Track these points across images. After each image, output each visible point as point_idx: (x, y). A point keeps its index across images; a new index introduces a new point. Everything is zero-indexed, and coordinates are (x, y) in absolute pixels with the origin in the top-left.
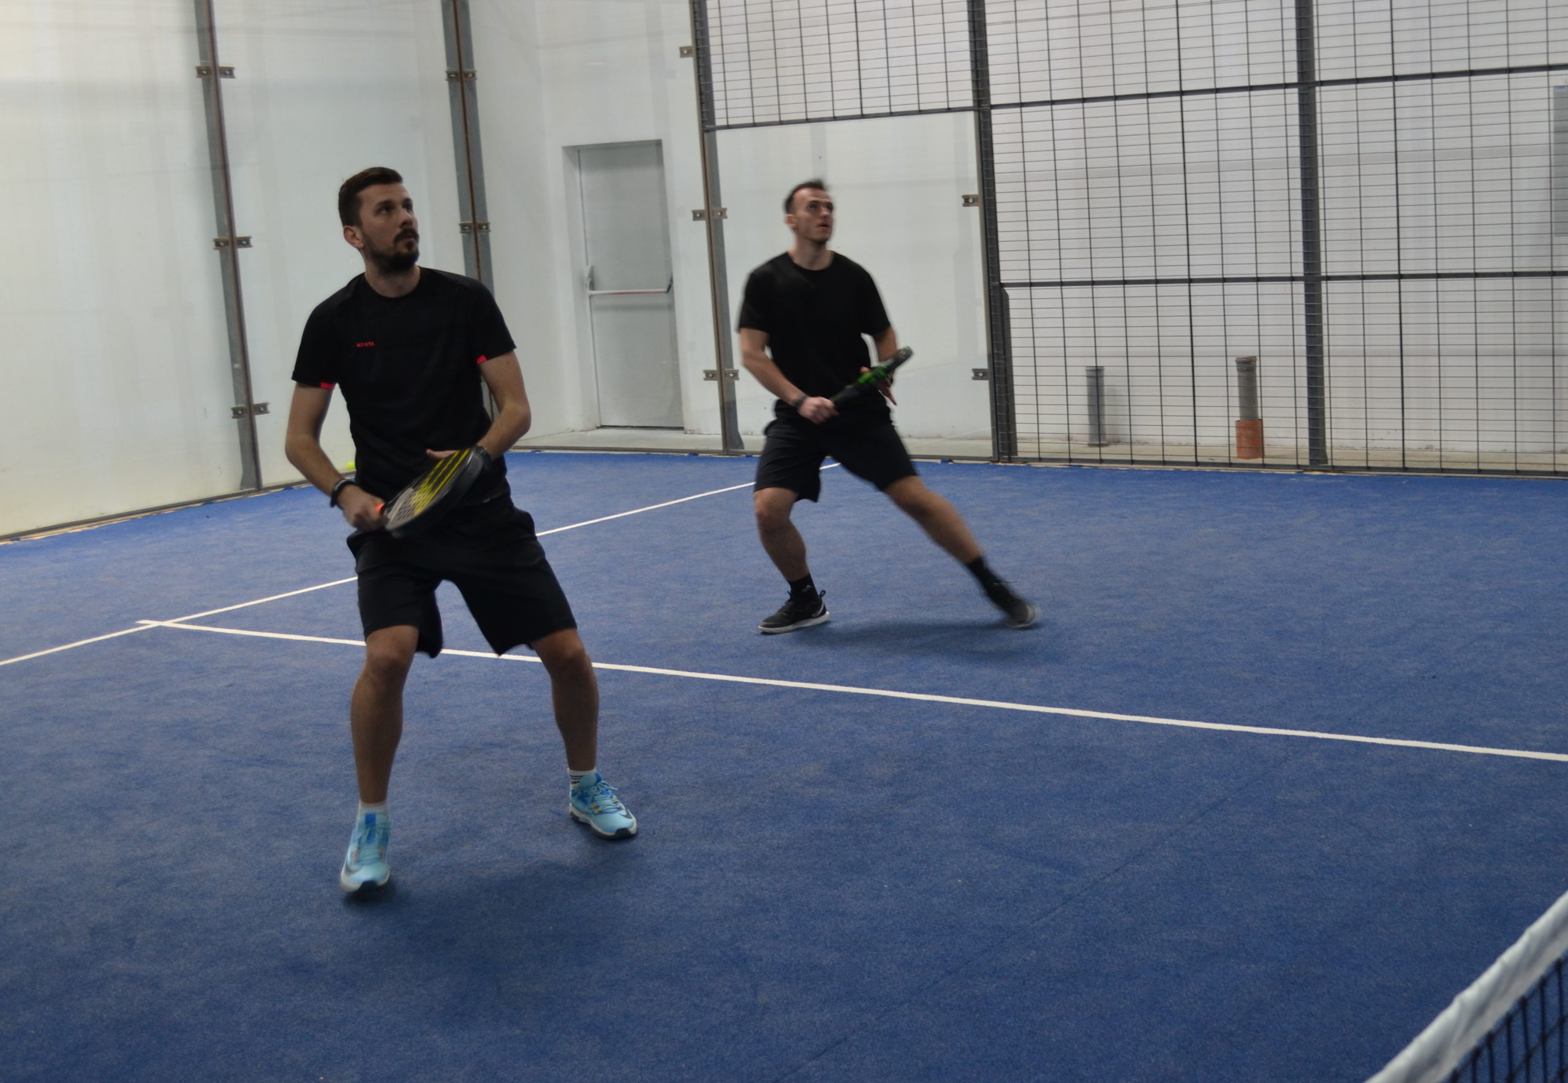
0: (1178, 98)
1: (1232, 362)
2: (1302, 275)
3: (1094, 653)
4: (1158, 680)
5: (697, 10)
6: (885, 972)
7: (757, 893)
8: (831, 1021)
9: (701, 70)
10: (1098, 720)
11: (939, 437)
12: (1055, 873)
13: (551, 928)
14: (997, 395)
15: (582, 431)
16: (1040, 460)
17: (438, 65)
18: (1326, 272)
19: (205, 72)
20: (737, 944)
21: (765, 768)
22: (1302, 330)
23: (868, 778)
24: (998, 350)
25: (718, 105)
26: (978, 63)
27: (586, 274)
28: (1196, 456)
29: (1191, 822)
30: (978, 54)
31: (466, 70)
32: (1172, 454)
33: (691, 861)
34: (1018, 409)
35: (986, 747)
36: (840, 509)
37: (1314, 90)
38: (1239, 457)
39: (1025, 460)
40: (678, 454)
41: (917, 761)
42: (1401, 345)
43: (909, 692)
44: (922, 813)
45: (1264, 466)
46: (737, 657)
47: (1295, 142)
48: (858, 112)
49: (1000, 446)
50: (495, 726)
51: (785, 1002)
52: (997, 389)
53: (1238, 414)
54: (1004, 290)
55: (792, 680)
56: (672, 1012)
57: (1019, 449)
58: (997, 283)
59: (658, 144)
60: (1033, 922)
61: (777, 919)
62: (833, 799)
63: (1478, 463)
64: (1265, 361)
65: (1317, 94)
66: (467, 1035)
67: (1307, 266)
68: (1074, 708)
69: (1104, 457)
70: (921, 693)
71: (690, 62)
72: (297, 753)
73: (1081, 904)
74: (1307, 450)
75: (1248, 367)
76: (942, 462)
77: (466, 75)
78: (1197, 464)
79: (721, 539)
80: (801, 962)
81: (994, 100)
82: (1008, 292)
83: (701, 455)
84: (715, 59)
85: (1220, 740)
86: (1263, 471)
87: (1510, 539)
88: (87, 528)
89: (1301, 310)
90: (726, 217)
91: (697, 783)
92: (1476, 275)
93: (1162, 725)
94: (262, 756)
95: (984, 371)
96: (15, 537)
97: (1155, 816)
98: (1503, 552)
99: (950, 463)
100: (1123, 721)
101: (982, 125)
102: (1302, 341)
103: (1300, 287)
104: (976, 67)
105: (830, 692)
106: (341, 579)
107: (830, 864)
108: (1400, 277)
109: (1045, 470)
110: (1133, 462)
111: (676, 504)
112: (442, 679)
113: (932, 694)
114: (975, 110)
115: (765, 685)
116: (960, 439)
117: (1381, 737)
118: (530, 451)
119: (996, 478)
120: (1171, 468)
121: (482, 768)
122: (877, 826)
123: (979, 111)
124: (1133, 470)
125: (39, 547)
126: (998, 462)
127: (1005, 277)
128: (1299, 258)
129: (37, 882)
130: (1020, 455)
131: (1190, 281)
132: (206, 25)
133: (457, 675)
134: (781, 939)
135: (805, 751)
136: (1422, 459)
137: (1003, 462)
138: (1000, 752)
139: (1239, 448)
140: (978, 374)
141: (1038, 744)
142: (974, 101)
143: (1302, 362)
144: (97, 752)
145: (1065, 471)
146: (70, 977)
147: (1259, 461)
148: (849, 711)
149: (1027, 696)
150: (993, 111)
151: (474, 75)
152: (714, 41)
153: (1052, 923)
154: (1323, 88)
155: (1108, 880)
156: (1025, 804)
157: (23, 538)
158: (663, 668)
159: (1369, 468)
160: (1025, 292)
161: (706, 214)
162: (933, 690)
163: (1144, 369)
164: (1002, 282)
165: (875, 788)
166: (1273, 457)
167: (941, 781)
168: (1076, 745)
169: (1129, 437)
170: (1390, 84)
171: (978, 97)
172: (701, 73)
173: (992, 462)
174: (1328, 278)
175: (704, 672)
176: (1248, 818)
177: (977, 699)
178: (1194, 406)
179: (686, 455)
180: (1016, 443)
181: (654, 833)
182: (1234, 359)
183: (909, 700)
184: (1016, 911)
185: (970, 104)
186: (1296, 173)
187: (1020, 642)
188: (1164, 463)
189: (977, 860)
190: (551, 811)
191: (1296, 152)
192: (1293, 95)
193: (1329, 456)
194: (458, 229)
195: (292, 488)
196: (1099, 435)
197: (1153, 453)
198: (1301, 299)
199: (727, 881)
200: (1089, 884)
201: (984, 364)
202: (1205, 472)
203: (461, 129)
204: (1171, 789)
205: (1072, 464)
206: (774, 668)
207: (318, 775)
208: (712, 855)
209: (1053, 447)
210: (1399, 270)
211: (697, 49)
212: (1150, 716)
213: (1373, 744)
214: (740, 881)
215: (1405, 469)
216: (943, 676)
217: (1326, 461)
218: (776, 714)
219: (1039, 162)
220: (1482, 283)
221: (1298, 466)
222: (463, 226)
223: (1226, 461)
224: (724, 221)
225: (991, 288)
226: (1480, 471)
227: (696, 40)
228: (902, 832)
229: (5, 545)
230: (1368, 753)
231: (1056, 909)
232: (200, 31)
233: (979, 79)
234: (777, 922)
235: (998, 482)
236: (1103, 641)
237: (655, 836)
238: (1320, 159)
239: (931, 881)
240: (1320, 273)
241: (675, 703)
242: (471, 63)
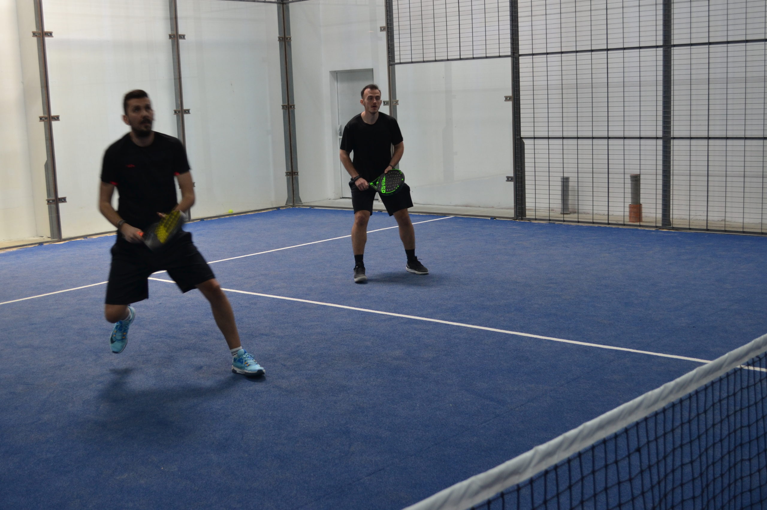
0: (606, 52)
1: (628, 177)
2: (661, 136)
3: (538, 308)
4: (564, 322)
5: (388, 10)
6: (408, 442)
7: (361, 404)
8: (379, 461)
9: (389, 37)
10: (531, 338)
11: (493, 207)
12: (494, 404)
13: (270, 413)
14: (517, 189)
15: (334, 199)
16: (536, 219)
17: (275, 34)
18: (673, 135)
19: (172, 37)
20: (347, 426)
21: (377, 351)
22: (660, 162)
23: (422, 358)
24: (518, 168)
25: (397, 53)
26: (514, 35)
27: (338, 129)
28: (608, 220)
29: (562, 386)
30: (514, 31)
31: (287, 36)
32: (597, 219)
33: (336, 389)
34: (527, 196)
35: (478, 347)
36: (439, 238)
37: (671, 49)
38: (630, 221)
39: (529, 219)
41: (445, 352)
42: (708, 171)
43: (449, 321)
44: (442, 375)
45: (640, 226)
46: (377, 302)
47: (661, 73)
48: (458, 57)
49: (518, 212)
50: (266, 327)
51: (362, 451)
52: (517, 186)
53: (630, 201)
54: (523, 140)
55: (399, 313)
56: (313, 452)
57: (527, 214)
58: (519, 137)
59: (372, 70)
60: (479, 425)
61: (367, 416)
62: (404, 366)
63: (743, 228)
64: (642, 177)
65: (672, 51)
66: (225, 455)
67: (664, 132)
68: (522, 332)
69: (565, 219)
70: (455, 322)
71: (384, 34)
72: (181, 334)
73: (502, 419)
74: (661, 219)
75: (636, 180)
76: (491, 219)
77: (287, 39)
78: (609, 224)
79: (383, 250)
80: (373, 435)
81: (521, 52)
82: (524, 141)
84: (396, 32)
85: (585, 350)
86: (640, 228)
87: (749, 265)
89: (660, 153)
90: (398, 104)
91: (346, 356)
92: (746, 138)
93: (560, 342)
94: (166, 334)
95: (511, 177)
96: (85, 237)
97: (546, 382)
98: (744, 271)
99: (495, 219)
100: (543, 339)
101: (515, 64)
102: (660, 167)
103: (660, 142)
104: (513, 37)
105: (414, 319)
106: (216, 261)
107: (396, 394)
108: (709, 138)
109: (537, 224)
110: (578, 222)
112: (248, 305)
113: (459, 323)
114: (511, 57)
115: (386, 315)
116: (502, 209)
117: (660, 353)
118: (309, 207)
119: (514, 227)
120: (596, 225)
121: (257, 344)
122: (421, 379)
123: (513, 57)
124: (578, 226)
125: (94, 241)
126: (517, 219)
127: (523, 134)
128: (660, 128)
129: (66, 381)
130: (527, 217)
131: (608, 138)
132: (174, 16)
133: (255, 304)
134: (367, 424)
135: (397, 345)
136: (718, 226)
137: (519, 220)
138: (483, 350)
139: (630, 217)
140: (509, 179)
141: (501, 347)
142: (511, 53)
143: (660, 177)
144: (100, 329)
145: (547, 225)
146: (71, 420)
147: (638, 224)
148: (420, 328)
149: (502, 326)
150: (520, 57)
151: (290, 38)
152: (395, 24)
153: (487, 426)
154: (675, 48)
155: (517, 409)
156: (489, 373)
157: (88, 237)
158: (344, 305)
159: (690, 229)
160: (531, 141)
161: (389, 103)
162: (460, 321)
163: (586, 178)
164: (521, 136)
165: (424, 362)
166: (646, 222)
167: (453, 361)
168: (519, 348)
169: (577, 210)
170: (707, 46)
171: (513, 51)
172: (389, 39)
173: (514, 219)
174: (674, 138)
175: (361, 308)
176: (588, 386)
177: (479, 326)
178: (608, 197)
180: (526, 211)
181: (323, 376)
182: (630, 175)
183: (448, 325)
184: (472, 420)
185: (509, 54)
186: (661, 88)
187: (505, 301)
188: (593, 223)
189: (461, 396)
190: (282, 364)
191: (661, 78)
192: (660, 51)
193: (672, 223)
194: (281, 107)
195: (204, 220)
196: (565, 209)
197: (589, 218)
198: (660, 148)
199: (349, 399)
200: (508, 410)
201: (511, 174)
202: (612, 228)
203: (284, 63)
204: (557, 371)
205: (550, 222)
206: (393, 307)
207: (188, 343)
208: (346, 387)
209: (543, 213)
210: (708, 135)
211: (388, 28)
212: (556, 338)
213: (656, 356)
214: (355, 399)
215: (708, 230)
216: (466, 315)
217: (670, 225)
218: (388, 328)
219: (541, 81)
220: (748, 142)
221: (656, 227)
222: (283, 106)
223: (622, 223)
224: (397, 106)
225: (516, 139)
226: (744, 232)
227: (387, 24)
228: (431, 382)
229: (81, 240)
230: (652, 360)
231: (490, 420)
232: (171, 19)
233: (514, 42)
234: (366, 417)
235: (514, 229)
236: (543, 303)
237: (324, 377)
238: (672, 81)
239: (438, 404)
240: (671, 136)
241: (345, 321)
242: (290, 34)
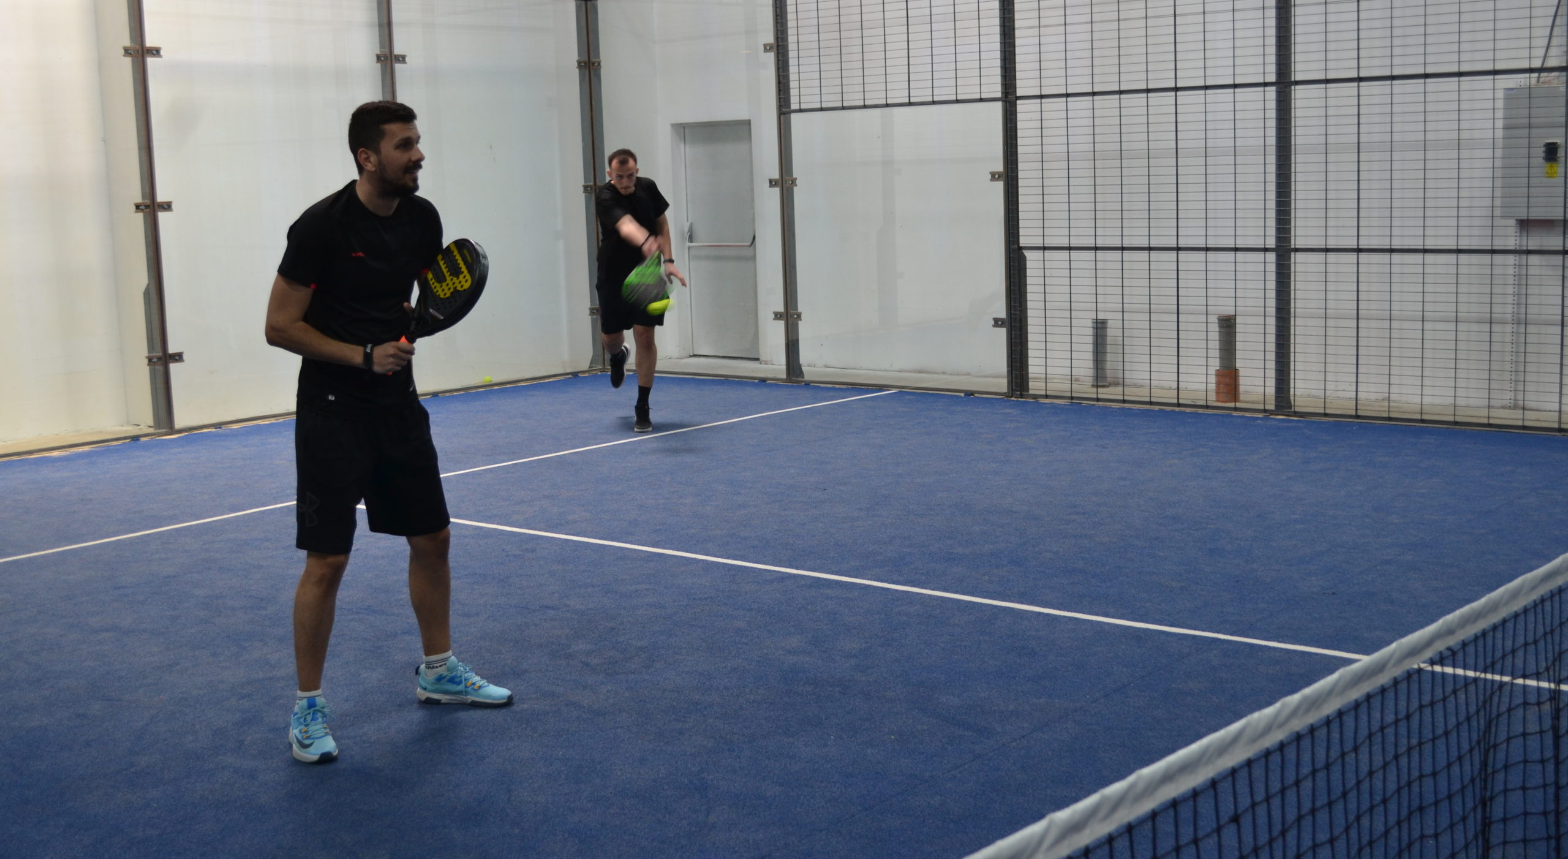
0: (1173, 93)
1: (1213, 319)
2: (1274, 247)
3: (1050, 559)
4: (1098, 584)
5: (779, 13)
6: (814, 805)
7: (728, 736)
8: (761, 840)
9: (780, 62)
10: (1039, 614)
11: (968, 374)
12: (972, 736)
13: (561, 753)
14: (1013, 340)
15: (678, 358)
16: (1047, 396)
17: (571, 54)
18: (1295, 245)
19: (383, 59)
20: (703, 776)
21: (758, 637)
22: (1272, 294)
23: (840, 651)
24: (1015, 302)
25: (793, 92)
26: (1007, 62)
27: (686, 229)
28: (1178, 398)
29: (1095, 702)
30: (1007, 53)
31: (593, 59)
32: (1158, 396)
33: (682, 708)
34: (1031, 353)
35: (942, 630)
36: (871, 431)
37: (1291, 88)
38: (1217, 401)
39: (1035, 397)
40: (750, 380)
41: (883, 639)
42: (1358, 310)
43: (889, 583)
44: (876, 681)
45: (1236, 409)
46: (757, 547)
47: (1272, 132)
48: (907, 100)
49: (1014, 383)
50: (553, 593)
51: (730, 823)
52: (1013, 336)
53: (1218, 364)
54: (1023, 253)
55: (797, 568)
56: (639, 824)
57: (1030, 387)
58: (1016, 246)
59: (749, 122)
60: (944, 774)
61: (740, 757)
62: (807, 666)
63: (1421, 414)
64: (1239, 320)
65: (1293, 92)
66: (477, 831)
67: (1279, 239)
68: (1022, 603)
69: (1100, 396)
70: (899, 585)
71: (771, 57)
72: (396, 605)
73: (987, 762)
74: (1274, 397)
75: (1228, 325)
76: (965, 395)
77: (593, 64)
78: (1179, 405)
79: (769, 451)
80: (750, 792)
81: (1019, 93)
82: (1025, 253)
83: (768, 382)
84: (792, 54)
85: (1137, 636)
86: (1235, 413)
87: (1434, 480)
88: (274, 421)
89: (1272, 277)
90: (796, 185)
91: (701, 646)
92: (1425, 251)
93: (1092, 621)
94: (369, 606)
95: (1002, 320)
96: (218, 425)
97: (1066, 694)
98: (1424, 491)
99: (972, 397)
100: (1060, 616)
101: (1008, 113)
102: (1272, 303)
103: (1272, 257)
104: (1005, 64)
105: (825, 580)
106: (460, 471)
107: (792, 717)
108: (1359, 250)
109: (1050, 405)
110: (1124, 401)
111: (739, 421)
112: (521, 553)
113: (908, 586)
114: (1003, 101)
115: (774, 571)
116: (986, 377)
117: (1273, 641)
118: (632, 373)
119: (1008, 411)
120: (1157, 408)
121: (536, 625)
122: (837, 689)
123: (1006, 101)
124: (1123, 409)
125: (235, 434)
126: (1012, 397)
127: (1023, 241)
128: (1272, 232)
129: (181, 693)
130: (1031, 392)
131: (1178, 249)
132: (385, 21)
133: (533, 551)
134: (739, 773)
135: (793, 626)
136: (1377, 409)
137: (1015, 397)
138: (952, 635)
139: (1218, 393)
140: (997, 322)
141: (985, 631)
142: (1002, 93)
143: (1272, 321)
144: (245, 596)
145: (1067, 407)
146: (190, 766)
147: (1232, 405)
148: (837, 596)
149: (986, 591)
150: (1018, 102)
151: (599, 64)
152: (792, 39)
153: (959, 775)
154: (1298, 87)
155: (1014, 744)
156: (962, 679)
157: (224, 427)
158: (696, 553)
159: (1326, 415)
160: (1039, 254)
161: (780, 183)
162: (910, 583)
163: (1137, 322)
164: (1021, 245)
165: (843, 659)
166: (1247, 402)
167: (897, 656)
168: (1016, 633)
169: (1122, 380)
170: (1356, 84)
171: (1006, 89)
172: (780, 66)
173: (1007, 397)
174: (1297, 250)
175: (728, 558)
176: (1143, 701)
177: (944, 592)
178: (1178, 356)
179: (756, 381)
180: (1028, 382)
181: (658, 684)
182: (1216, 316)
183: (888, 589)
184: (932, 764)
185: (999, 95)
186: (1272, 159)
187: (991, 547)
188: (1151, 403)
189: (911, 721)
190: (582, 662)
191: (1272, 141)
192: (1271, 92)
193: (1293, 404)
194: (582, 189)
195: (438, 396)
196: (1100, 377)
197: (1142, 394)
198: (1272, 267)
199: (707, 725)
200: (998, 746)
201: (1002, 314)
202: (1185, 413)
203: (588, 106)
204: (1086, 674)
205: (1073, 401)
206: (786, 558)
207: (408, 623)
208: (700, 704)
209: (1059, 386)
210: (1358, 245)
211: (778, 46)
212: (1084, 613)
213: (1266, 646)
214: (717, 726)
215: (1357, 417)
216: (921, 572)
217: (1290, 407)
218: (778, 595)
219: (1056, 145)
220: (1429, 258)
221: (1265, 411)
222: (585, 187)
223: (1203, 403)
224: (795, 188)
225: (1011, 250)
226: (1423, 421)
227: (777, 38)
228: (856, 695)
229: (210, 432)
230: (1259, 654)
231: (965, 764)
232: (380, 25)
233: (1007, 74)
234: (738, 760)
235: (1008, 413)
236: (1061, 550)
237: (659, 686)
238: (1293, 147)
239: (869, 735)
240: (1290, 246)
241: (699, 582)
242: (598, 55)
